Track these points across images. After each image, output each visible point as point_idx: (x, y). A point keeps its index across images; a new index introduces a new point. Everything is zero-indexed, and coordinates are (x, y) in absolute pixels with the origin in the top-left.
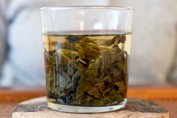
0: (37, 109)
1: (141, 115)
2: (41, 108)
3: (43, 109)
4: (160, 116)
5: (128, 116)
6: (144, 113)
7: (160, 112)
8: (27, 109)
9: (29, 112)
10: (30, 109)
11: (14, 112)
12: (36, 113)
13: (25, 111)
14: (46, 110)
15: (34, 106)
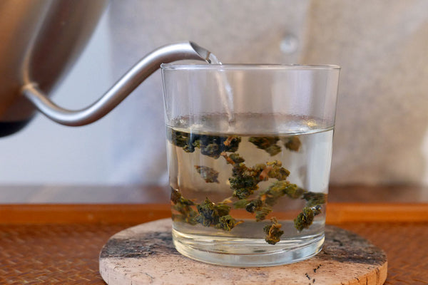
0: (145, 251)
1: (338, 267)
2: (152, 247)
3: (157, 250)
4: (374, 269)
5: (315, 270)
6: (342, 262)
7: (371, 261)
8: (127, 250)
9: (130, 259)
10: (132, 251)
11: (102, 257)
12: (145, 259)
13: (123, 256)
14: (162, 254)
15: (139, 242)
